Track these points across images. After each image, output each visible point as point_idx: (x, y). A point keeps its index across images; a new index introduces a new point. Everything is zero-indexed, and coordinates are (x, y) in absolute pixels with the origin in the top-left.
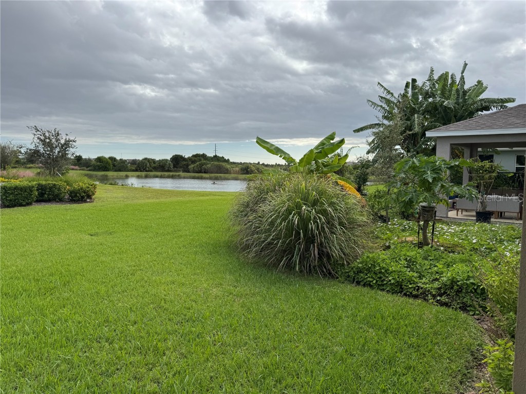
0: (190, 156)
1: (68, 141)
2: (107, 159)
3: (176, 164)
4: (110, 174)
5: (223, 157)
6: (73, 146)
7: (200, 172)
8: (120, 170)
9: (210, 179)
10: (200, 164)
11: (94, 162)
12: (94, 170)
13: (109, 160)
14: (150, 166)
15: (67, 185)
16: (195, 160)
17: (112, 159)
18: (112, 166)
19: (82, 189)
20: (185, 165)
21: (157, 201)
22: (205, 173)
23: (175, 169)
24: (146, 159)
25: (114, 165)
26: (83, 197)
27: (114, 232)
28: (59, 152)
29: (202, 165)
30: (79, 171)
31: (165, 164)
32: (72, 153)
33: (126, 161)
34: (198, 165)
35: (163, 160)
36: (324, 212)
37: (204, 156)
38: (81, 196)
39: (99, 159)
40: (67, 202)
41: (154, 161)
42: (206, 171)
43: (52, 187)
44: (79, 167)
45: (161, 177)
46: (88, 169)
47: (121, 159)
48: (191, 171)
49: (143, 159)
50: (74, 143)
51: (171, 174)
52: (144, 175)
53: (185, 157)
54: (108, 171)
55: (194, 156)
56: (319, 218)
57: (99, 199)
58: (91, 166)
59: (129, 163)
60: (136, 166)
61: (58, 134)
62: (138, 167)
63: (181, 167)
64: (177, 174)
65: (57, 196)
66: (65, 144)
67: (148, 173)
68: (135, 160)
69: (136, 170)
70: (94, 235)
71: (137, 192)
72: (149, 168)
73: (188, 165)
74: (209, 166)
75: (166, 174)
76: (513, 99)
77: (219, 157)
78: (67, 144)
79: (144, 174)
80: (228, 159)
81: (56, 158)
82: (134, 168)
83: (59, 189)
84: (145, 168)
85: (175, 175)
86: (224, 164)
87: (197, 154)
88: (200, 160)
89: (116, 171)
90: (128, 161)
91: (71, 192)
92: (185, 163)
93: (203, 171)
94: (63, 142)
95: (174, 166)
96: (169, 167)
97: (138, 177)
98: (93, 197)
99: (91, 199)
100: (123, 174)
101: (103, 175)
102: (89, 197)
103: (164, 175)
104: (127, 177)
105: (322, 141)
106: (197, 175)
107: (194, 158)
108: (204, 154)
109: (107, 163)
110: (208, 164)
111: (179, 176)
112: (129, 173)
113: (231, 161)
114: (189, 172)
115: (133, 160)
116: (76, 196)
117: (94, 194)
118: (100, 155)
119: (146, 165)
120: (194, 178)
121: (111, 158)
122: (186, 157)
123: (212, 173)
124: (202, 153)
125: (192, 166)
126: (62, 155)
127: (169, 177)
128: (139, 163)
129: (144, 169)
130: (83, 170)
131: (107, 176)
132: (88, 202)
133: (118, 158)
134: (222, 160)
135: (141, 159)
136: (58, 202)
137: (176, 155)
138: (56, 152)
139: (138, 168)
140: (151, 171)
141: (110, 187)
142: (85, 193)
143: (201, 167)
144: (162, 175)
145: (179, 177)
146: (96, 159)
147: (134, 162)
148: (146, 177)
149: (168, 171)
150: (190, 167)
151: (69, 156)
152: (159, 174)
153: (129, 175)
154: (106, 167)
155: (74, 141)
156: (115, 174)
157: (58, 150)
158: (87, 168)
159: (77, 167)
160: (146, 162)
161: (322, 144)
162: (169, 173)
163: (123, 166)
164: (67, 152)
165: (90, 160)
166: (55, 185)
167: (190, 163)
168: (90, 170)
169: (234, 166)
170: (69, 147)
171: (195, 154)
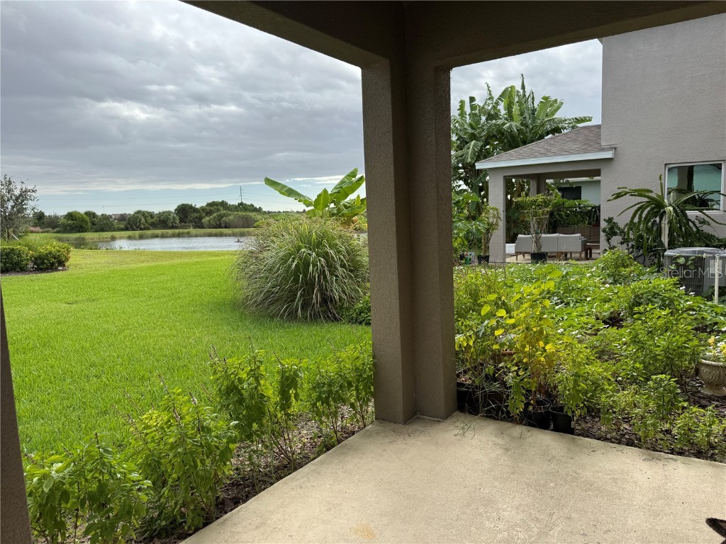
0: (204, 205)
1: (25, 191)
2: (81, 215)
3: (183, 217)
4: (89, 236)
5: (252, 205)
6: (32, 198)
7: (219, 226)
8: (102, 230)
9: (234, 235)
10: (218, 216)
11: (62, 221)
12: (65, 231)
13: (85, 216)
14: (146, 222)
15: (29, 249)
16: (211, 211)
17: (90, 215)
18: (89, 224)
19: (50, 253)
20: (196, 218)
21: (154, 264)
22: (226, 227)
23: (183, 224)
24: (139, 212)
25: (93, 224)
26: (52, 264)
27: (98, 299)
28: (13, 207)
29: (221, 217)
30: (41, 235)
31: (168, 218)
32: (31, 208)
33: (110, 216)
34: (215, 218)
35: (164, 212)
36: (326, 255)
37: (223, 204)
38: (49, 263)
39: (71, 216)
40: (31, 271)
41: (151, 215)
42: (227, 225)
43: (9, 253)
44: (42, 228)
45: (163, 236)
46: (55, 230)
47: (102, 215)
48: (205, 226)
49: (135, 213)
50: (33, 194)
51: (177, 231)
52: (137, 235)
53: (196, 207)
54: (85, 231)
55: (209, 205)
56: (320, 260)
57: (76, 266)
58: (59, 225)
59: (115, 219)
60: (125, 223)
61: (10, 183)
62: (129, 223)
63: (191, 221)
64: (186, 231)
65: (17, 264)
66: (21, 195)
67: (144, 232)
68: (125, 214)
69: (126, 229)
70: (73, 303)
71: (126, 256)
72: (144, 225)
73: (200, 218)
74: (231, 217)
75: (170, 231)
76: (589, 117)
77: (245, 204)
78: (23, 196)
79: (137, 233)
80: (260, 208)
81: (9, 215)
82: (123, 226)
83: (19, 255)
84: (138, 224)
85: (183, 233)
86: (252, 214)
87: (213, 202)
88: (219, 210)
89: (96, 231)
90: (113, 217)
91: (36, 259)
92: (196, 215)
93: (223, 225)
94: (17, 192)
95: (181, 221)
96: (174, 222)
97: (130, 238)
98: (67, 264)
99: (64, 266)
100: (108, 234)
101: (78, 238)
102: (61, 263)
103: (167, 233)
104: (113, 239)
105: (343, 179)
106: (214, 231)
107: (208, 208)
108: (223, 201)
109: (83, 220)
110: (230, 215)
111: (188, 233)
112: (117, 234)
113: (265, 209)
114: (203, 228)
115: (121, 215)
116: (43, 263)
117: (67, 259)
118: (71, 210)
119: (140, 221)
120: (210, 235)
121: (88, 214)
122: (198, 206)
123: (236, 228)
124: (220, 201)
125: (207, 219)
126: (19, 211)
127: (174, 236)
128: (129, 219)
129: (137, 227)
130: (47, 232)
131: (83, 239)
132: (60, 270)
133: (99, 213)
134: (253, 209)
135: (132, 213)
136: (18, 272)
137: (183, 205)
138: (10, 207)
139: (130, 226)
140: (148, 229)
141: (89, 252)
142: (55, 258)
143: (219, 220)
144: (163, 234)
145: (189, 235)
146: (66, 215)
147: (122, 218)
148: (141, 237)
149: (173, 227)
150: (204, 220)
151: (28, 211)
152: (159, 232)
153: (117, 236)
154: (81, 227)
155: (33, 191)
156: (96, 235)
157: (10, 204)
158: (53, 228)
159: (38, 229)
160: (140, 216)
161: (342, 182)
162: (173, 230)
163: (106, 223)
164: (24, 207)
165: (56, 217)
166: (13, 250)
167: (204, 214)
168: (57, 232)
169: (267, 216)
170: (27, 199)
171: (210, 201)
